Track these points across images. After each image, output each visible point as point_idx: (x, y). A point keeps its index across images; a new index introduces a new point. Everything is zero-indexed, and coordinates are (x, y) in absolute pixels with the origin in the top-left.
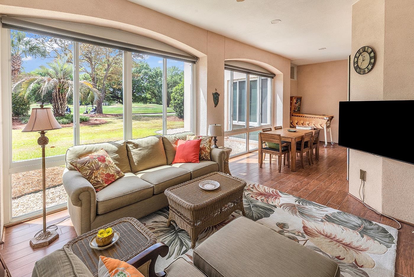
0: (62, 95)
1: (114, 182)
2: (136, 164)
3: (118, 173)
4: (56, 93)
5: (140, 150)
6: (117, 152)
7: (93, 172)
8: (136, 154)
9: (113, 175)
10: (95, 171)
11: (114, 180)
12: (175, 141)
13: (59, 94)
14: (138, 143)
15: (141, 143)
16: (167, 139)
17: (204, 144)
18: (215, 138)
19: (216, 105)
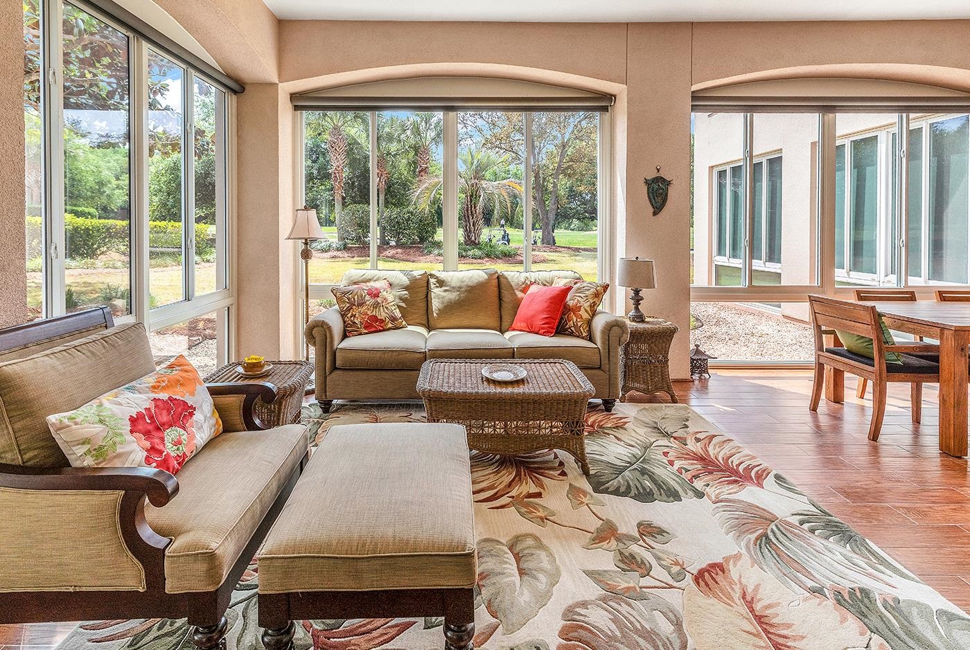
0: (475, 208)
1: (380, 331)
2: (435, 315)
3: (394, 319)
4: (467, 205)
5: (446, 291)
6: (406, 288)
7: (351, 308)
8: (438, 297)
9: (382, 321)
10: (354, 307)
11: (381, 328)
12: (524, 286)
13: (471, 206)
14: (445, 279)
15: (449, 279)
16: (506, 278)
17: (579, 299)
18: (637, 292)
19: (657, 210)
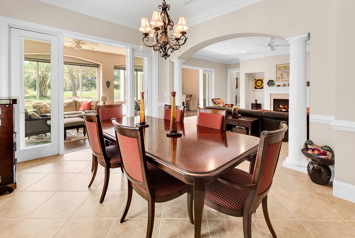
0: (45, 82)
4: (41, 81)
7: (40, 108)
11: (48, 112)
12: (81, 102)
13: (43, 82)
17: (93, 103)
18: (104, 102)
19: (108, 87)
